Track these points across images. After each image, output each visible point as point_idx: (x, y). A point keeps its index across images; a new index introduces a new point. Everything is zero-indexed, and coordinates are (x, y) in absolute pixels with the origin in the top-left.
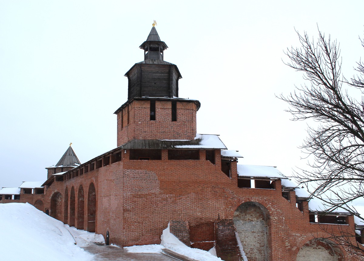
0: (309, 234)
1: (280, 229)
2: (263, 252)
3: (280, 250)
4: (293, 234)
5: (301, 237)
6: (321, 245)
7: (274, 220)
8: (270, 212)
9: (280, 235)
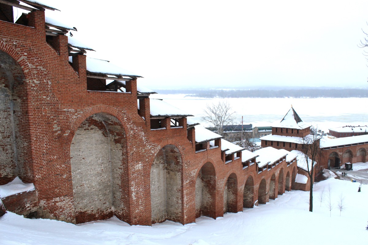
0: (86, 108)
1: (43, 102)
2: (9, 146)
3: (46, 139)
4: (65, 110)
5: (76, 114)
6: (93, 124)
7: (33, 85)
8: (26, 71)
9: (43, 114)
